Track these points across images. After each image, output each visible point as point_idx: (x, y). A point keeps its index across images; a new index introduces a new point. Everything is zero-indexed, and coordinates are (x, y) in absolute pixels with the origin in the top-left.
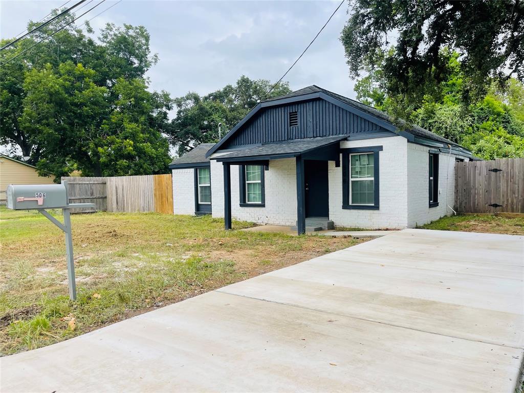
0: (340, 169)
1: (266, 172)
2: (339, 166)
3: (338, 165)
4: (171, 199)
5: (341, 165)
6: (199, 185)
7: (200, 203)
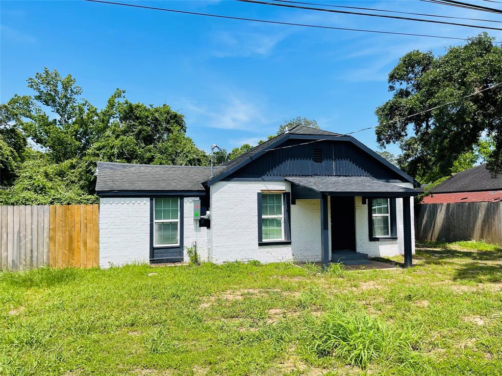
0: (366, 206)
1: (292, 206)
2: (366, 204)
3: (364, 203)
4: (94, 244)
5: (367, 203)
6: (155, 221)
7: (155, 245)
